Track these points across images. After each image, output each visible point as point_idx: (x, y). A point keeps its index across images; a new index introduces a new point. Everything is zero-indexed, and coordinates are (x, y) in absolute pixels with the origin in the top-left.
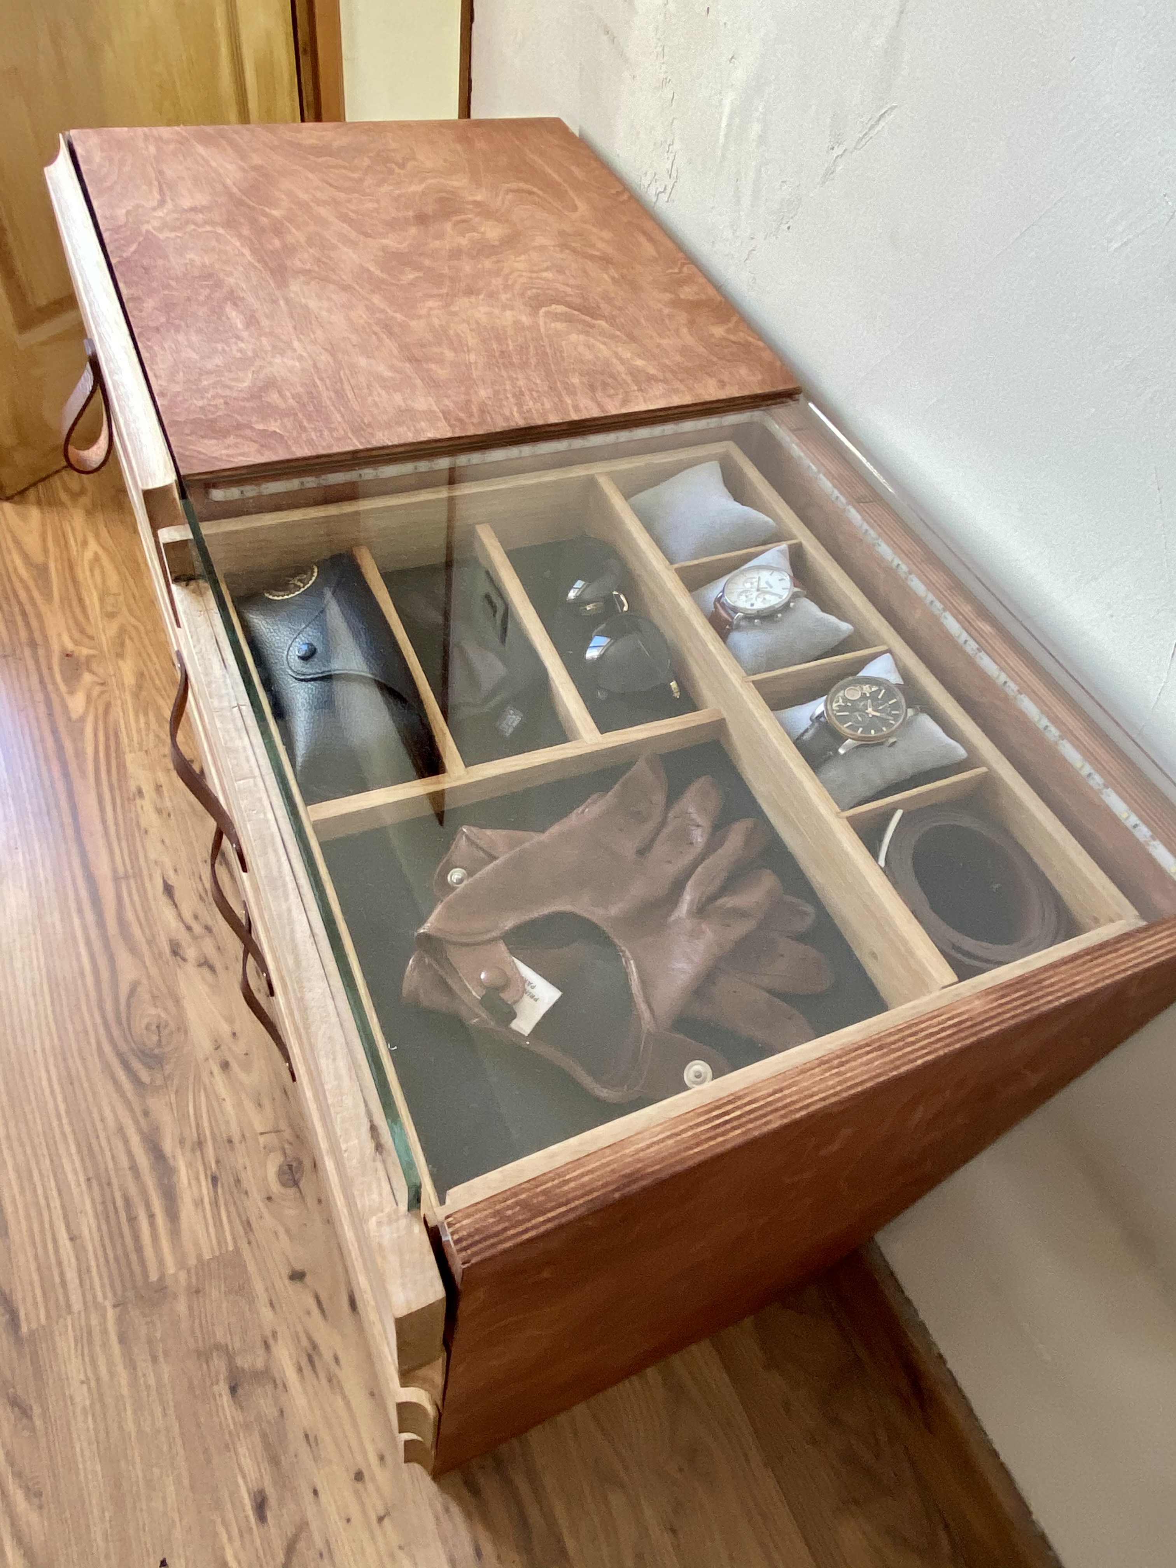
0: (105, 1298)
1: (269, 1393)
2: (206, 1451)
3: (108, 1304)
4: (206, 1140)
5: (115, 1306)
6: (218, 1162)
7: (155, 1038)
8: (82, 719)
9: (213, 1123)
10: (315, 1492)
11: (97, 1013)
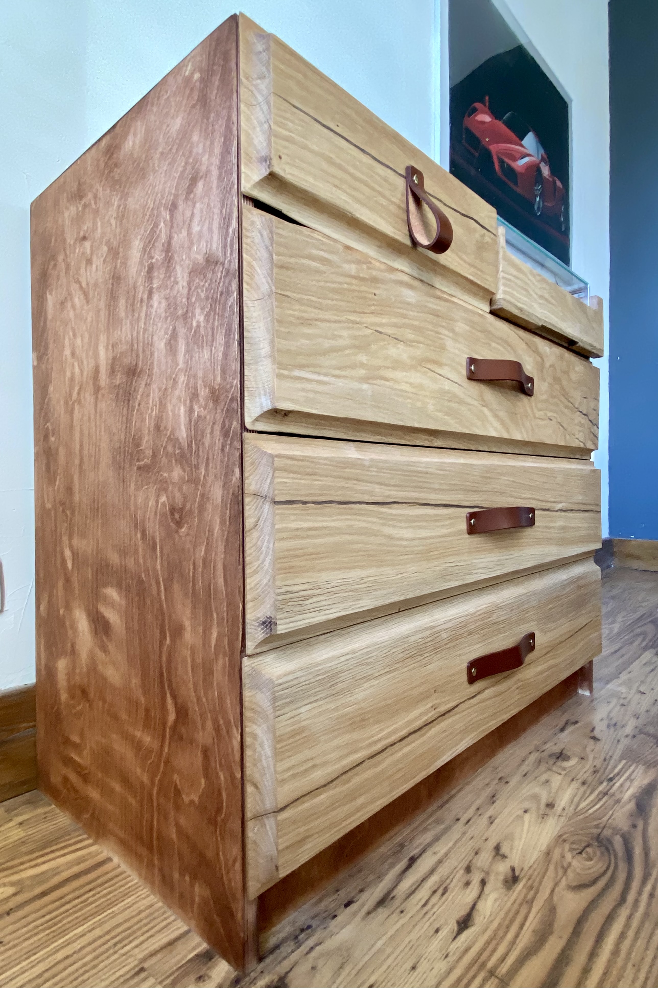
11: (631, 897)
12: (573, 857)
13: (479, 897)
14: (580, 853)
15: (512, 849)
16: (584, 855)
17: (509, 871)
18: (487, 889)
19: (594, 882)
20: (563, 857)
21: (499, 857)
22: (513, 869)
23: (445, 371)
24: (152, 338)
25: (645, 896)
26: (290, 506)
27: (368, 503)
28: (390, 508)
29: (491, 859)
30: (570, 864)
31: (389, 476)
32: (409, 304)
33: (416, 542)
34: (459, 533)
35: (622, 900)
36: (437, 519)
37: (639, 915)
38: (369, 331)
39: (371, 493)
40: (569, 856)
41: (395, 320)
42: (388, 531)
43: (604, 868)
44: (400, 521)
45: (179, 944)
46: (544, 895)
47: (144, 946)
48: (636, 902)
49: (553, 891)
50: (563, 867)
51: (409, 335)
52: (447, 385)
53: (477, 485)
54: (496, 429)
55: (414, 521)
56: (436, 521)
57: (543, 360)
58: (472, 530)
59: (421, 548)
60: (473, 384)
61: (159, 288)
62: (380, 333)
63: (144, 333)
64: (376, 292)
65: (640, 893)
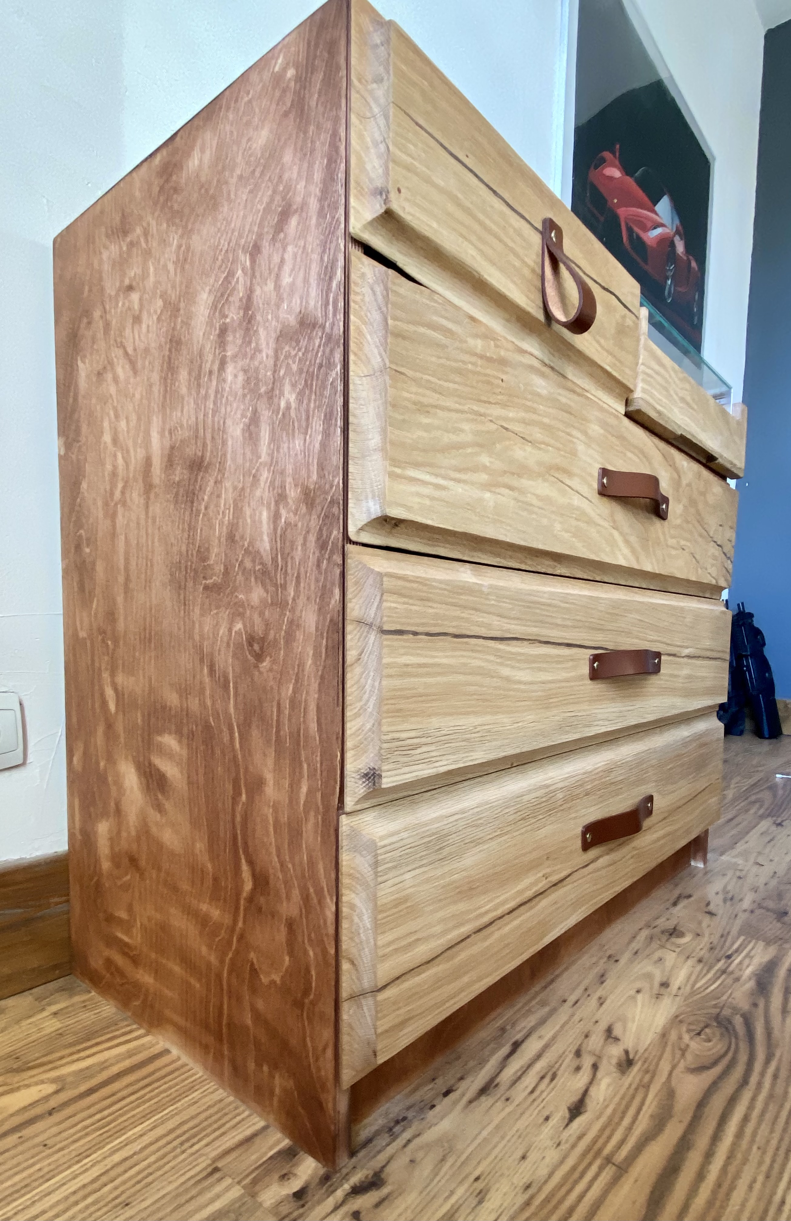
11: (754, 1079)
12: (691, 1038)
13: (591, 1083)
14: (699, 1034)
15: (625, 1030)
16: (702, 1036)
17: (623, 1053)
18: (599, 1074)
19: (715, 1063)
20: (680, 1038)
21: (610, 1040)
22: (627, 1052)
23: (575, 483)
24: (224, 423)
26: (400, 637)
27: (484, 638)
28: (509, 645)
29: (602, 1041)
30: (688, 1046)
31: (511, 606)
32: (539, 395)
33: (535, 687)
34: (581, 678)
35: (745, 1082)
36: (560, 660)
37: (761, 1098)
38: (493, 427)
39: (489, 626)
40: (686, 1038)
41: (522, 414)
42: (506, 672)
43: (725, 1049)
44: (519, 661)
45: (257, 1140)
46: (661, 1078)
47: (217, 1143)
48: (759, 1085)
49: (670, 1074)
50: (680, 1049)
51: (537, 434)
52: (577, 501)
53: (603, 622)
54: (625, 558)
55: (534, 662)
56: (558, 662)
57: (680, 477)
58: (595, 675)
59: (539, 693)
60: (605, 499)
61: (235, 356)
62: (506, 429)
63: (213, 416)
64: (504, 377)
65: (763, 1074)
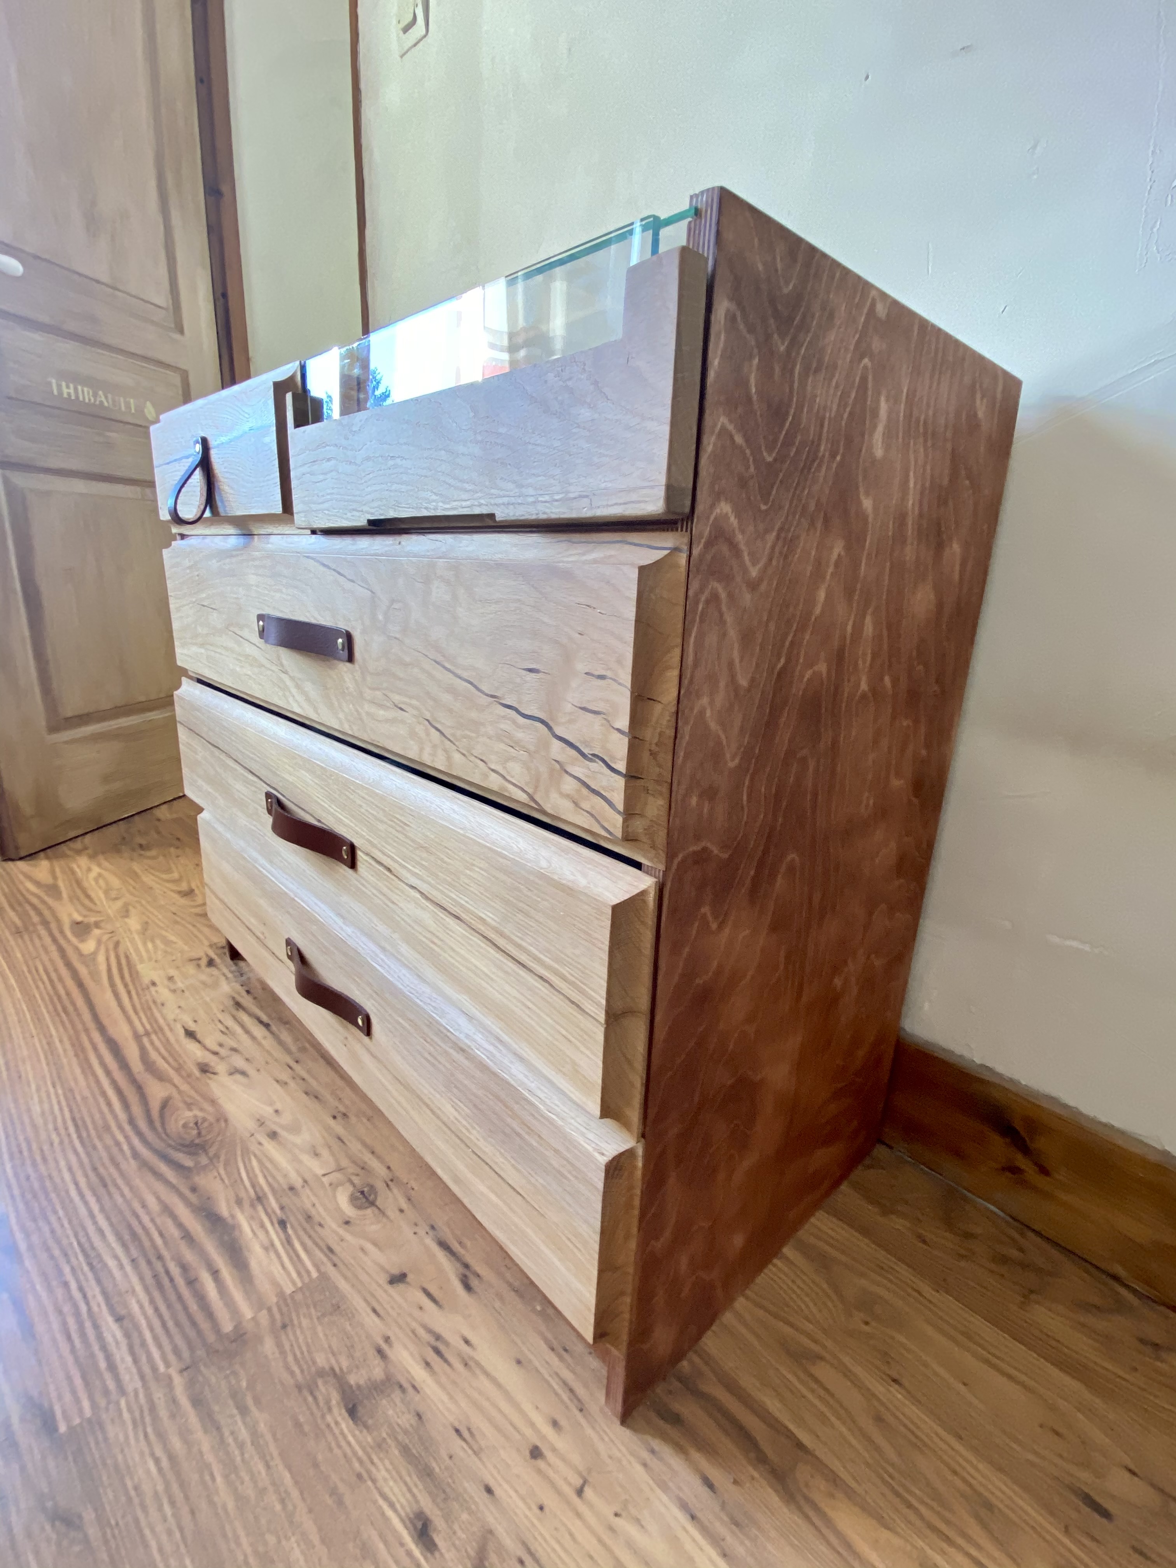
0: (168, 1365)
1: (398, 1401)
2: (334, 1492)
3: (173, 1372)
4: (265, 1194)
5: (181, 1371)
6: (282, 1208)
7: (195, 1132)
8: (95, 953)
9: (270, 1179)
10: (489, 1490)
11: (127, 1128)
12: (195, 1116)
14: (196, 1124)
15: (236, 1082)
16: (192, 1125)
17: (215, 1071)
18: (208, 1053)
19: (162, 1116)
20: (201, 1110)
21: (233, 1071)
22: (215, 1074)
25: (120, 1138)
29: (234, 1064)
30: (191, 1110)
40: (200, 1114)
43: (168, 1131)
46: (177, 1080)
49: (176, 1087)
50: (191, 1104)
65: (127, 1137)
